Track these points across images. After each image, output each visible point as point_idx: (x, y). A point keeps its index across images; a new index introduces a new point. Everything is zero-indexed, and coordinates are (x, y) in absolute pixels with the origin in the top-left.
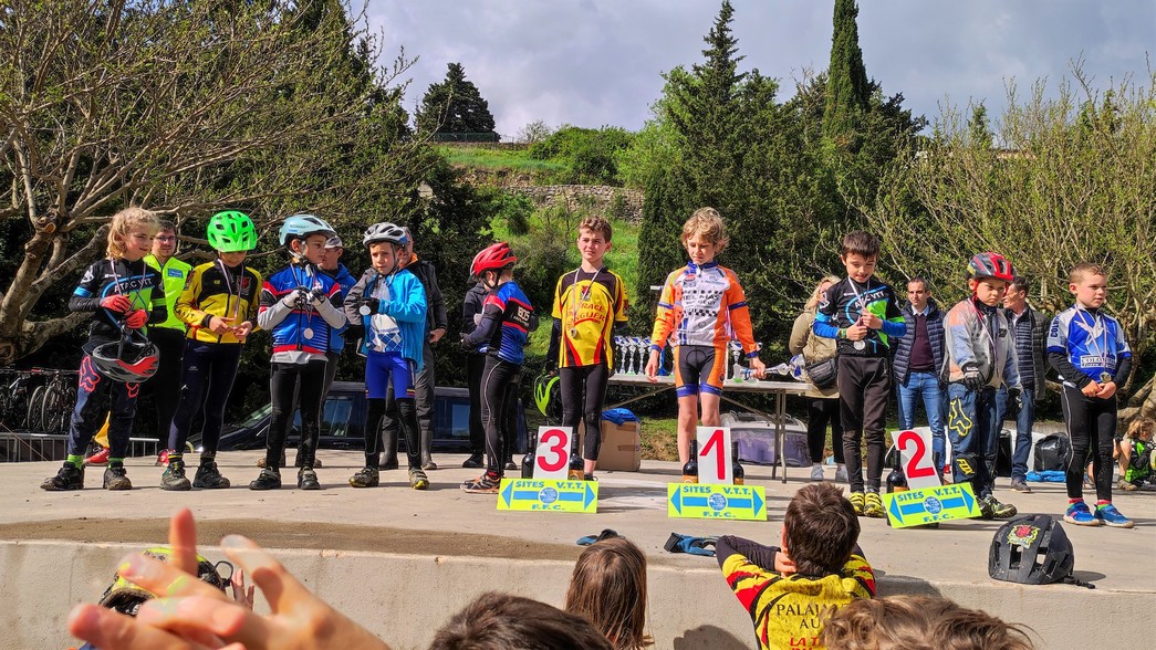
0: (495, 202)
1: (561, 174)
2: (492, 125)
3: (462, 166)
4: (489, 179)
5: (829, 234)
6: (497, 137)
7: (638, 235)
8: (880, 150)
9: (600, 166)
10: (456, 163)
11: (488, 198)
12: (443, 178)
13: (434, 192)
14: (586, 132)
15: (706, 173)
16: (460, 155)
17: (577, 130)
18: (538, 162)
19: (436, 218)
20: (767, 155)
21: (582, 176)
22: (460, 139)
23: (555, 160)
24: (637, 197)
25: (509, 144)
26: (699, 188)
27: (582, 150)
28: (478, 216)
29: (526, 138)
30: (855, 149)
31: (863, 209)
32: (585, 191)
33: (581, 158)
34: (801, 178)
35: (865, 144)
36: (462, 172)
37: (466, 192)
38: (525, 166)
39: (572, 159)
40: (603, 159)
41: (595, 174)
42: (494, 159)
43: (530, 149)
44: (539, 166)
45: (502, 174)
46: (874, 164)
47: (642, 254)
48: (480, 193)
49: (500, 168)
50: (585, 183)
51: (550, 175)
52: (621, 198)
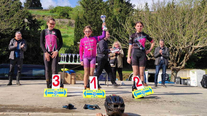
0: (42, 23)
1: (57, 16)
2: (41, 5)
3: (34, 15)
4: (40, 17)
5: (115, 30)
6: (42, 8)
7: (74, 30)
8: (126, 12)
9: (65, 15)
10: (33, 14)
11: (40, 22)
12: (30, 18)
13: (28, 20)
14: (62, 7)
15: (89, 16)
16: (34, 12)
17: (60, 7)
18: (51, 14)
19: (29, 26)
20: (102, 13)
21: (61, 17)
22: (34, 9)
23: (55, 13)
24: (73, 22)
25: (45, 10)
26: (87, 20)
27: (61, 11)
28: (38, 26)
29: (49, 8)
30: (120, 11)
31: (123, 24)
32: (62, 20)
33: (61, 13)
34: (109, 18)
35: (122, 10)
36: (34, 16)
37: (35, 20)
38: (48, 15)
39: (59, 13)
40: (66, 13)
41: (64, 16)
42: (42, 13)
43: (50, 11)
44: (52, 15)
45: (43, 16)
46: (125, 15)
47: (75, 34)
48: (38, 21)
49: (43, 15)
50: (62, 18)
51: (54, 17)
52: (70, 22)
